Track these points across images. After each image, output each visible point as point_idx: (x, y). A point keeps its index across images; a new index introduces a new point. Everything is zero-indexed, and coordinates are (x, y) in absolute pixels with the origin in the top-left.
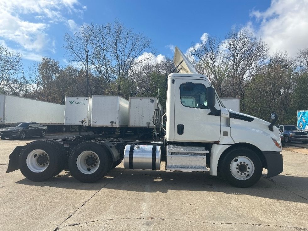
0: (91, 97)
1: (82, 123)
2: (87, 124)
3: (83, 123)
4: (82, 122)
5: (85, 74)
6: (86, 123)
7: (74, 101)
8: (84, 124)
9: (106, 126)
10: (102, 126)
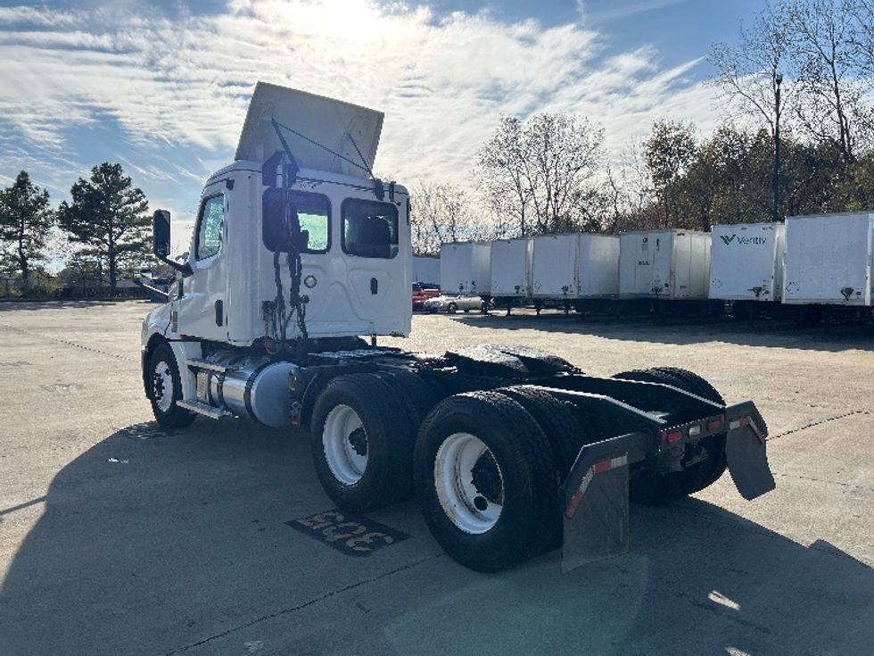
0: (783, 221)
1: (758, 295)
2: (770, 298)
3: (761, 294)
4: (758, 290)
5: (774, 148)
6: (767, 292)
7: (734, 235)
8: (762, 298)
9: (816, 301)
10: (813, 302)
